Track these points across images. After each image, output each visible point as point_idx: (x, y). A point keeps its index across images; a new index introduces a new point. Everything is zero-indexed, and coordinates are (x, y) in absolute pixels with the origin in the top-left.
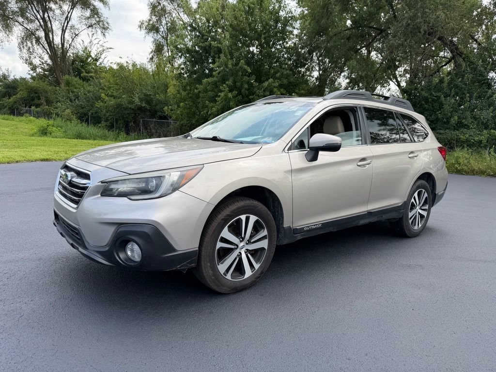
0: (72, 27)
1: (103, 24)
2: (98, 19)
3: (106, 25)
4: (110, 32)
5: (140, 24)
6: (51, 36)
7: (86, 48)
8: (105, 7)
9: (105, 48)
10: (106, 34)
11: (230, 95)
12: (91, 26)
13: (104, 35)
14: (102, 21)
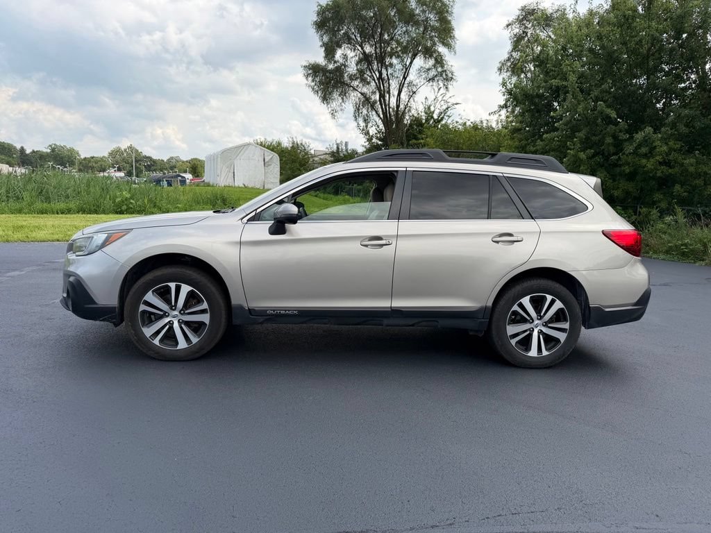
0: (410, 84)
1: (446, 75)
2: (440, 69)
3: (450, 75)
4: (454, 83)
5: (499, 65)
6: (387, 98)
7: (429, 108)
8: (450, 51)
9: (449, 104)
10: (449, 86)
11: (582, 155)
12: (432, 79)
13: (446, 88)
14: (446, 71)
